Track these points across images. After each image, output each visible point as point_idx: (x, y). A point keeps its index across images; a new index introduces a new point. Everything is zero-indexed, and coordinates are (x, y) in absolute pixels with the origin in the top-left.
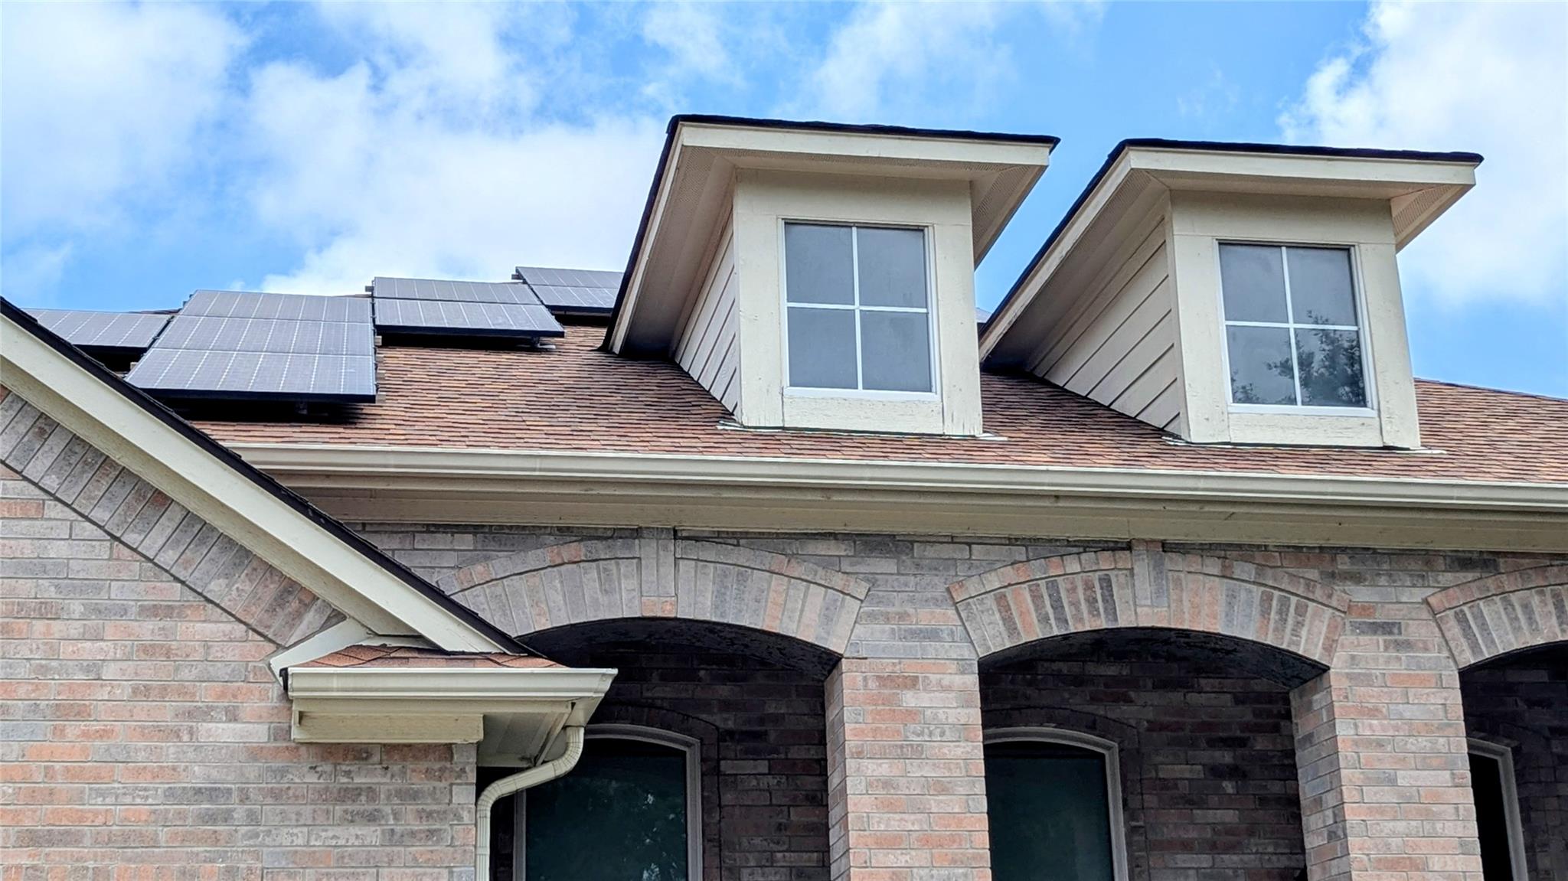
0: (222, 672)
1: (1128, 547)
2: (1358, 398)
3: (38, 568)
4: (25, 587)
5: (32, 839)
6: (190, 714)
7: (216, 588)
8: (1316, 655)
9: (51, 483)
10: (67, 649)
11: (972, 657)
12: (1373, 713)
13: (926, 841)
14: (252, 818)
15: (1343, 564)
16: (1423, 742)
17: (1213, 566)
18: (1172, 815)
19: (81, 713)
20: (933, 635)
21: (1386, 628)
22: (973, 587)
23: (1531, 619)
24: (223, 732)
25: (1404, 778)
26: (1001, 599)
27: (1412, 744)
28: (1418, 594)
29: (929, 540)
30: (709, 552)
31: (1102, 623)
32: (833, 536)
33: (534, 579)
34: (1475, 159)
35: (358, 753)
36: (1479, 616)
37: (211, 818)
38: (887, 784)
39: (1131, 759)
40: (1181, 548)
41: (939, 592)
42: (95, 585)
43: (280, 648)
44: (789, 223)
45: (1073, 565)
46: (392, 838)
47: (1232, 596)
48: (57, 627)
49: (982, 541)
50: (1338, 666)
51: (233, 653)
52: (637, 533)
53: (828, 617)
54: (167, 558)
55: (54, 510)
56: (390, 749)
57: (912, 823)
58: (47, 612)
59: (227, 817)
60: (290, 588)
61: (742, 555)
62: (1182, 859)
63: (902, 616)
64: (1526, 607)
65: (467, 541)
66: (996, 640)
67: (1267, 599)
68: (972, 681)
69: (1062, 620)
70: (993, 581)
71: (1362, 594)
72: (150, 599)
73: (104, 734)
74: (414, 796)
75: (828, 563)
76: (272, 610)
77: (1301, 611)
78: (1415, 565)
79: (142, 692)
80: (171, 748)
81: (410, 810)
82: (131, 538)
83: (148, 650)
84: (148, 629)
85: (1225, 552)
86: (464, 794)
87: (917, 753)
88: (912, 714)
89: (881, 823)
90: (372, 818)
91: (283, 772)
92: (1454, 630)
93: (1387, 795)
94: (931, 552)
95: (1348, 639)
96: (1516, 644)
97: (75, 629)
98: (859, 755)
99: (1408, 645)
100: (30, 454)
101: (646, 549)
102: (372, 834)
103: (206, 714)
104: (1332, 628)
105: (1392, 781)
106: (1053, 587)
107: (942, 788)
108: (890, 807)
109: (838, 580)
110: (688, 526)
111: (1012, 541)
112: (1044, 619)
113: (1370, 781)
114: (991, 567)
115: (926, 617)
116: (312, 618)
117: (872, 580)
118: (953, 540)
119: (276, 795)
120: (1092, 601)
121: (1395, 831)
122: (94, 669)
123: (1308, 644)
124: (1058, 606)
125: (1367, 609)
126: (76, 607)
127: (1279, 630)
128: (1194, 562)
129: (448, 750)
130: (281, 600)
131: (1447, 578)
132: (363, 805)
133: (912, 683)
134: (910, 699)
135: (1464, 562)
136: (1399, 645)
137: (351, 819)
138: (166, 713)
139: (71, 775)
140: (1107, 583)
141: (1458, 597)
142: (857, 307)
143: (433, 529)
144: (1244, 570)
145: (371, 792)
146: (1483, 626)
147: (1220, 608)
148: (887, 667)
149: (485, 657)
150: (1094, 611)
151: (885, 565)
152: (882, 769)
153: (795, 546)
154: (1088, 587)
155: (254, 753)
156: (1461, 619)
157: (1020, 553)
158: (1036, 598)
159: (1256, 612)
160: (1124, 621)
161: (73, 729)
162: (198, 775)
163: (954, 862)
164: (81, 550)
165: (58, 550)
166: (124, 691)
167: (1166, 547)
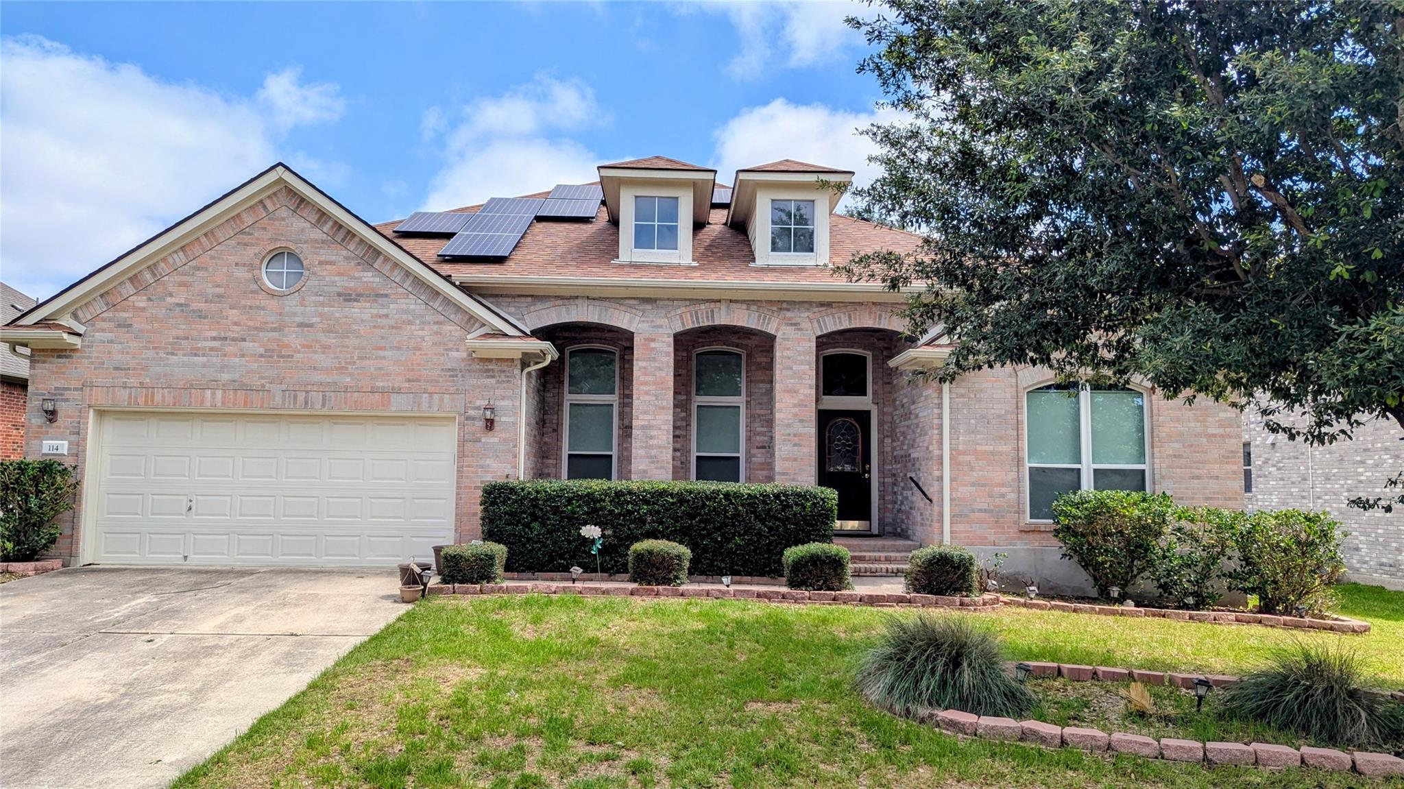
0: (455, 339)
1: (720, 301)
2: (812, 250)
3: (407, 312)
4: (405, 317)
5: (409, 380)
6: (446, 350)
7: (452, 317)
8: (773, 332)
9: (410, 289)
10: (416, 333)
11: (672, 332)
12: (788, 349)
13: (655, 383)
14: (463, 376)
15: (785, 305)
16: (802, 357)
17: (744, 306)
18: (759, 373)
19: (420, 349)
20: (661, 326)
21: (795, 324)
22: (673, 313)
23: (840, 322)
24: (455, 354)
25: (795, 368)
26: (681, 316)
27: (799, 358)
28: (806, 314)
29: (661, 299)
30: (597, 303)
31: (710, 323)
32: (634, 298)
33: (548, 310)
34: (853, 173)
35: (490, 360)
36: (824, 321)
37: (452, 376)
38: (645, 368)
39: (749, 356)
40: (736, 301)
41: (663, 315)
42: (422, 316)
43: (469, 333)
44: (636, 197)
45: (703, 307)
46: (498, 382)
47: (749, 315)
48: (413, 327)
49: (677, 300)
50: (779, 335)
51: (457, 334)
52: (577, 297)
53: (630, 322)
54: (440, 309)
55: (411, 296)
56: (498, 359)
57: (651, 379)
58: (410, 323)
59: (456, 376)
60: (472, 317)
61: (607, 304)
62: (761, 385)
63: (652, 321)
64: (839, 318)
65: (530, 299)
66: (679, 328)
67: (760, 316)
68: (671, 340)
69: (698, 323)
70: (679, 312)
71: (789, 314)
72: (436, 320)
73: (426, 354)
74: (504, 371)
75: (631, 307)
76: (467, 323)
77: (770, 319)
78: (807, 306)
79: (434, 344)
80: (442, 358)
81: (503, 375)
82: (431, 304)
83: (436, 333)
84: (435, 327)
85: (749, 303)
86: (517, 372)
87: (654, 360)
88: (653, 349)
89: (642, 379)
90: (493, 377)
91: (470, 365)
92: (816, 325)
93: (789, 372)
94: (662, 303)
95: (783, 328)
96: (835, 329)
97: (417, 327)
98: (637, 360)
99: (801, 329)
100: (404, 282)
101: (579, 301)
102: (493, 381)
103: (451, 350)
104: (778, 324)
105: (791, 368)
106: (696, 313)
107: (660, 369)
108: (645, 374)
109: (634, 311)
110: (591, 295)
111: (686, 300)
112: (693, 322)
113: (784, 368)
114: (679, 307)
115: (659, 322)
116: (477, 325)
117: (644, 311)
118: (668, 299)
119: (469, 371)
120: (708, 317)
121: (790, 383)
122: (422, 338)
123: (771, 329)
124: (697, 318)
125: (790, 319)
126: (418, 322)
127: (762, 325)
128: (739, 305)
129: (513, 360)
130: (469, 320)
131: (816, 310)
132: (491, 373)
133: (654, 340)
134: (653, 345)
135: (822, 305)
136: (798, 329)
137: (489, 377)
138: (441, 350)
139: (418, 364)
140: (712, 312)
141: (818, 315)
142: (656, 223)
143: (519, 296)
144: (754, 308)
145: (493, 371)
146: (825, 324)
147: (746, 319)
148: (647, 335)
149: (519, 337)
150: (708, 320)
151: (649, 307)
152: (644, 364)
153: (622, 302)
154: (707, 313)
155: (463, 360)
156: (818, 322)
157: (688, 303)
158: (691, 316)
159: (756, 320)
160: (717, 323)
161: (418, 353)
162: (449, 366)
163: (662, 389)
164: (418, 307)
165: (412, 307)
166: (430, 344)
167: (731, 301)
